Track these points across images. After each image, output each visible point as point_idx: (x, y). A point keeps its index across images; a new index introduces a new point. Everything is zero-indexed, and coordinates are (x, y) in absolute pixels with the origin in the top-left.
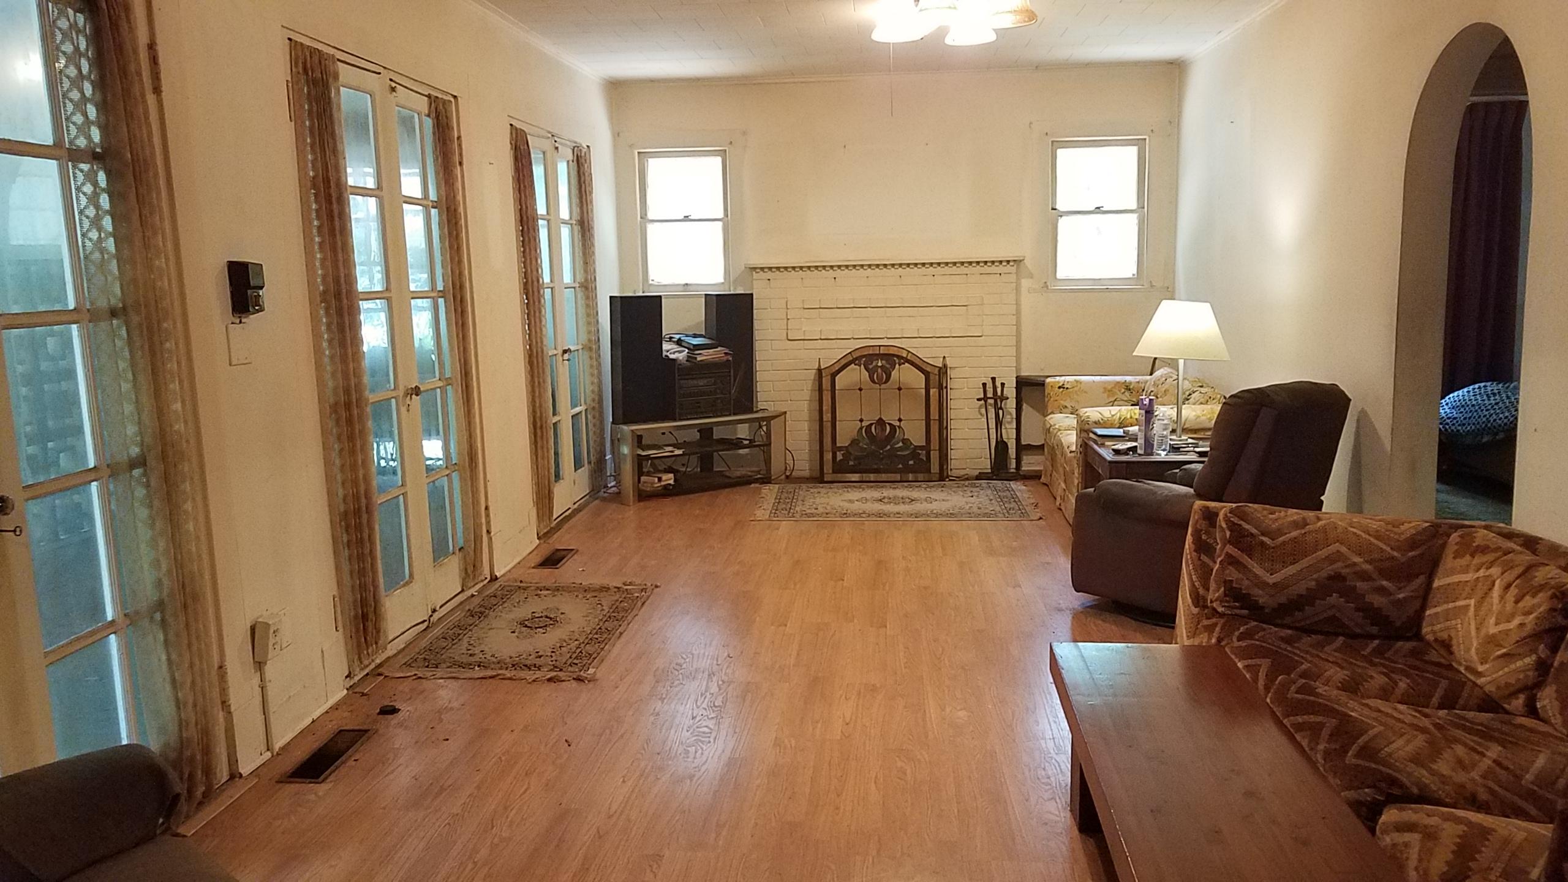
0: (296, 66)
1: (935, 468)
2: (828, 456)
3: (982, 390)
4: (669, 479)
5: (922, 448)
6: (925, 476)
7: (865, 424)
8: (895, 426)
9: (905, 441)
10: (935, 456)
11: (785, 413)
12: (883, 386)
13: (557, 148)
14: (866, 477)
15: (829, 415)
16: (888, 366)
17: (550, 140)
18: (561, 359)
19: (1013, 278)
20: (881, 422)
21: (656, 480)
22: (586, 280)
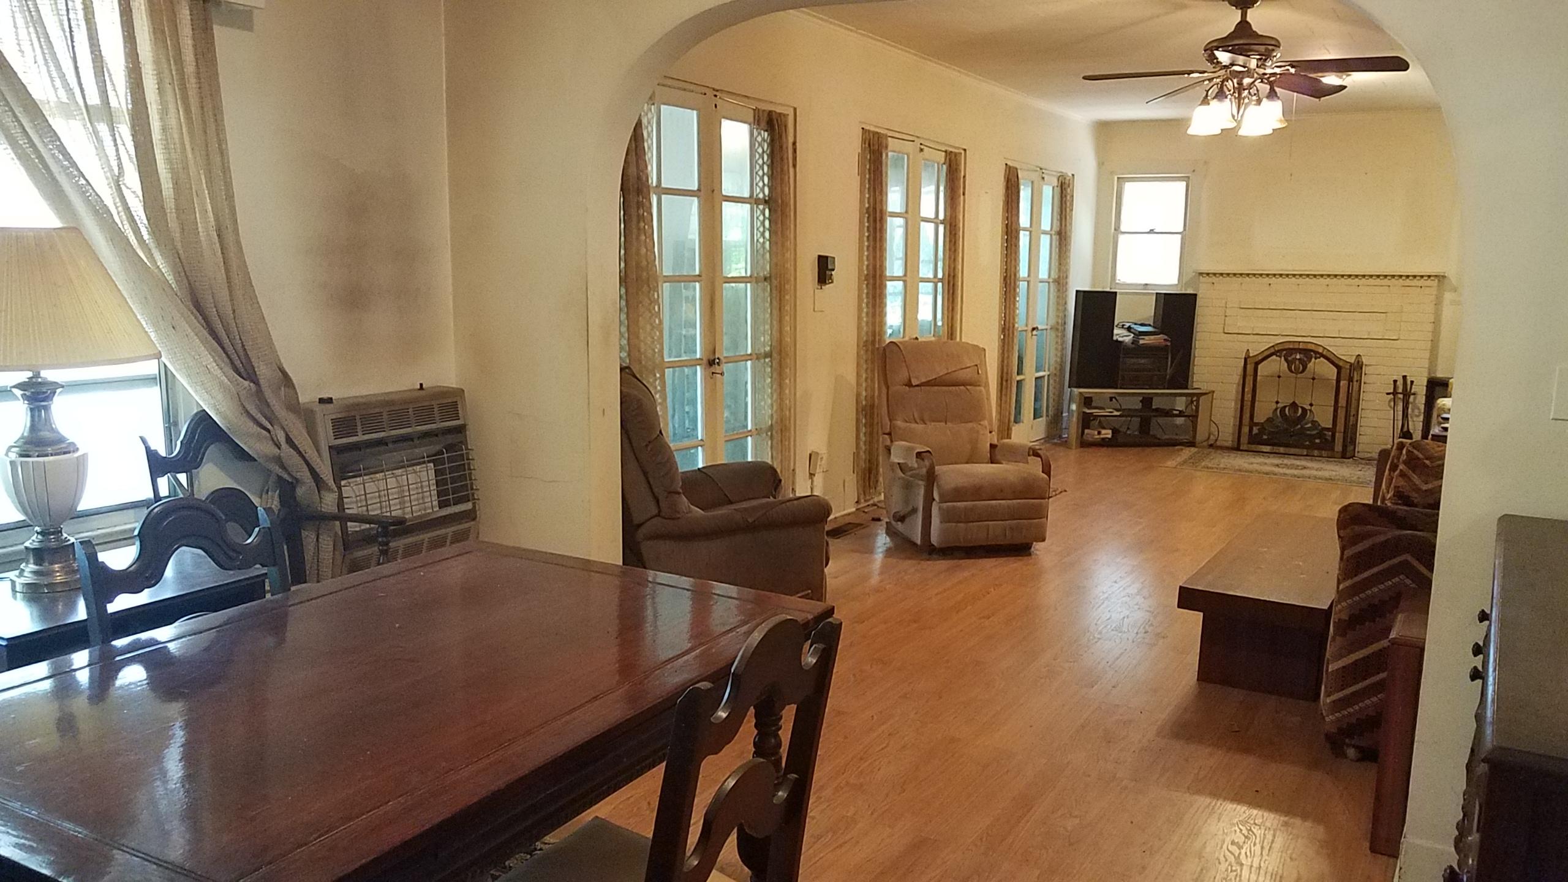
0: (865, 144)
1: (1338, 447)
2: (1246, 430)
3: (1392, 386)
4: (1107, 433)
5: (1328, 429)
6: (1330, 453)
7: (1280, 405)
8: (1306, 410)
9: (1314, 422)
10: (1339, 437)
11: (1213, 392)
12: (1299, 375)
13: (1043, 178)
14: (1276, 449)
15: (1250, 396)
16: (1305, 359)
17: (1037, 173)
18: (1030, 334)
19: (1434, 291)
20: (1294, 405)
21: (1096, 433)
22: (1059, 277)
